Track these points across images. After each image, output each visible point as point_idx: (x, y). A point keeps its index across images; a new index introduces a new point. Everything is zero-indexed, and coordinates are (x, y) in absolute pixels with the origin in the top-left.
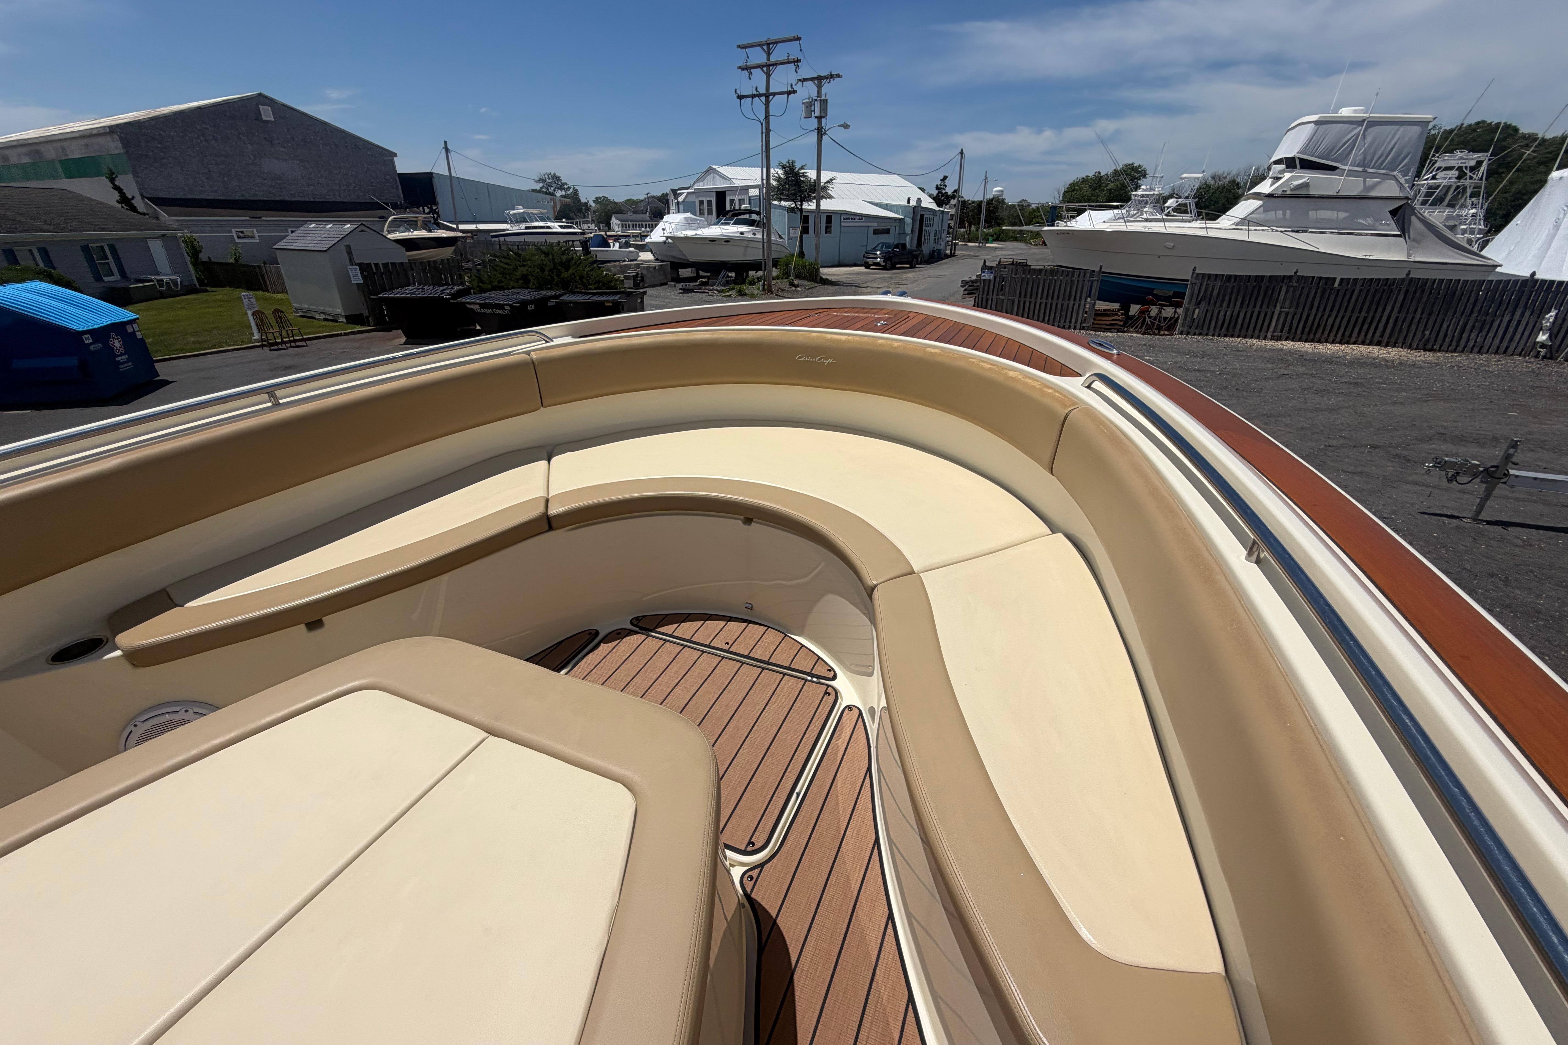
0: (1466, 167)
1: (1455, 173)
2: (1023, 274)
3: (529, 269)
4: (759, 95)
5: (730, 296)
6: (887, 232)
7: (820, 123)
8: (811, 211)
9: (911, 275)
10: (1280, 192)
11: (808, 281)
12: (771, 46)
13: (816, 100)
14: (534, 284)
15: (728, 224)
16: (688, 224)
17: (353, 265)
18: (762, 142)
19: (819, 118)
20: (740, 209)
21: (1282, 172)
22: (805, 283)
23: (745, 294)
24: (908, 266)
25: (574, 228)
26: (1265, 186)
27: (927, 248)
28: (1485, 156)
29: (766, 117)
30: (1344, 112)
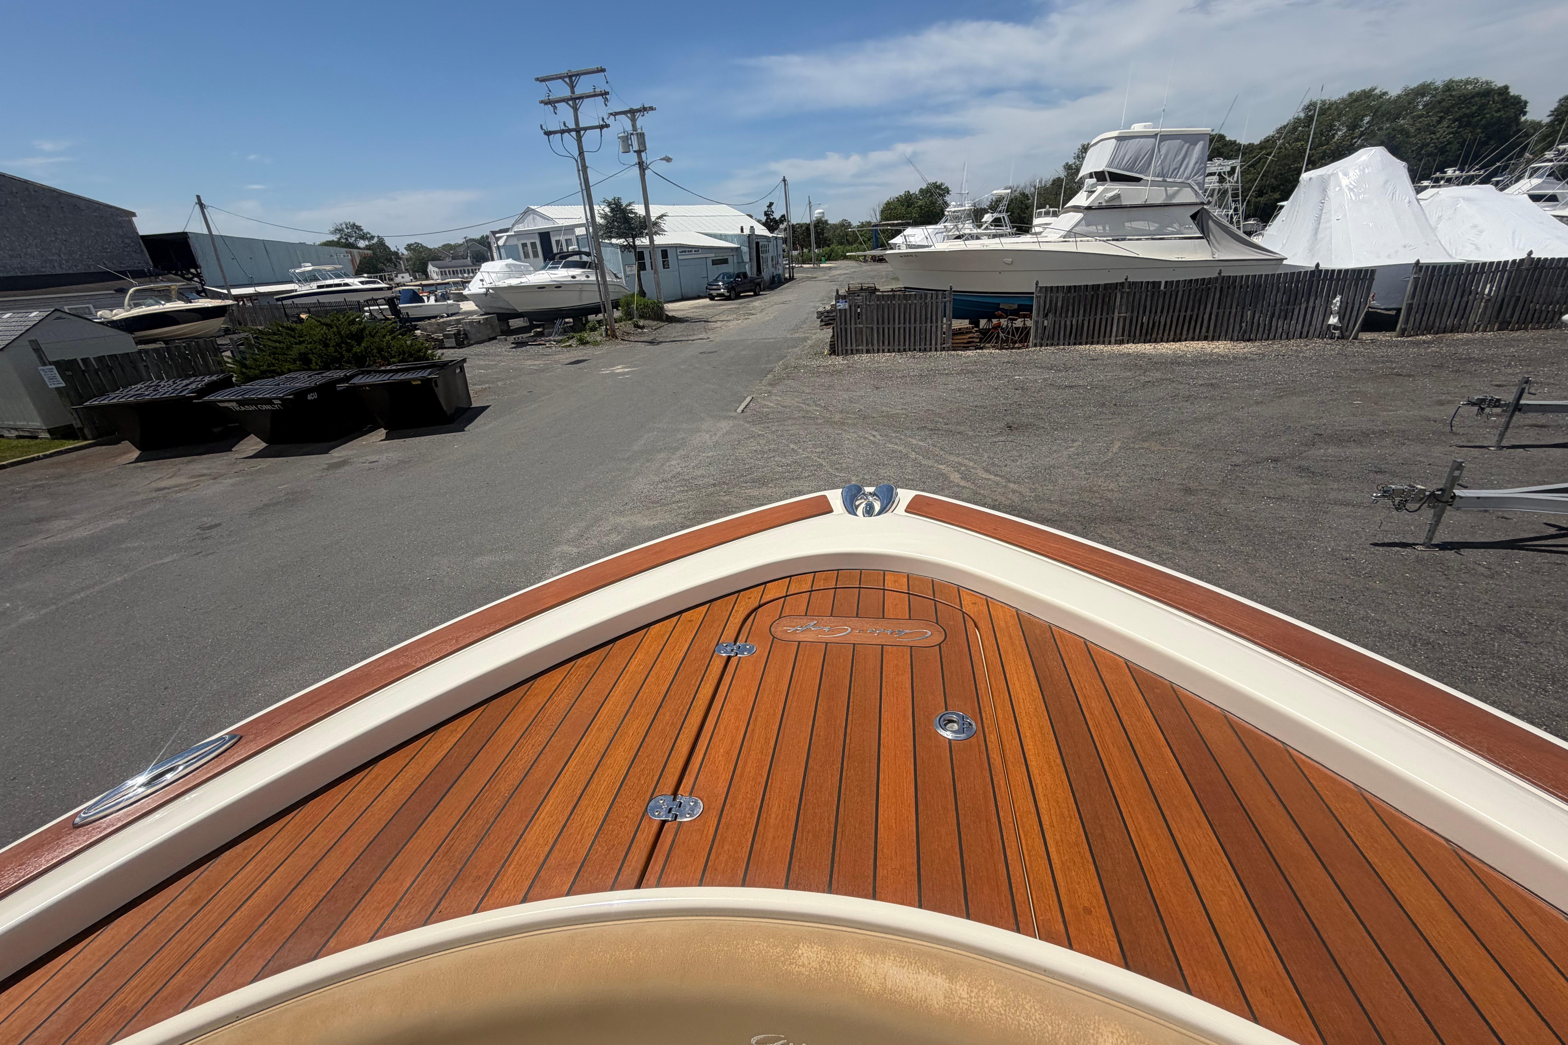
0: (1224, 173)
1: (1215, 178)
2: (878, 300)
3: (309, 346)
4: (569, 131)
5: (570, 346)
6: (725, 261)
7: (640, 157)
9: (757, 303)
10: (1096, 204)
11: (653, 320)
12: (574, 78)
13: (632, 134)
14: (317, 364)
15: (557, 268)
16: (511, 272)
17: (44, 364)
18: (580, 180)
19: (639, 153)
20: (568, 252)
21: (1094, 185)
22: (649, 322)
23: (588, 343)
24: (752, 294)
25: (379, 283)
26: (1081, 199)
27: (767, 274)
28: (1236, 162)
29: (580, 154)
30: (1137, 128)
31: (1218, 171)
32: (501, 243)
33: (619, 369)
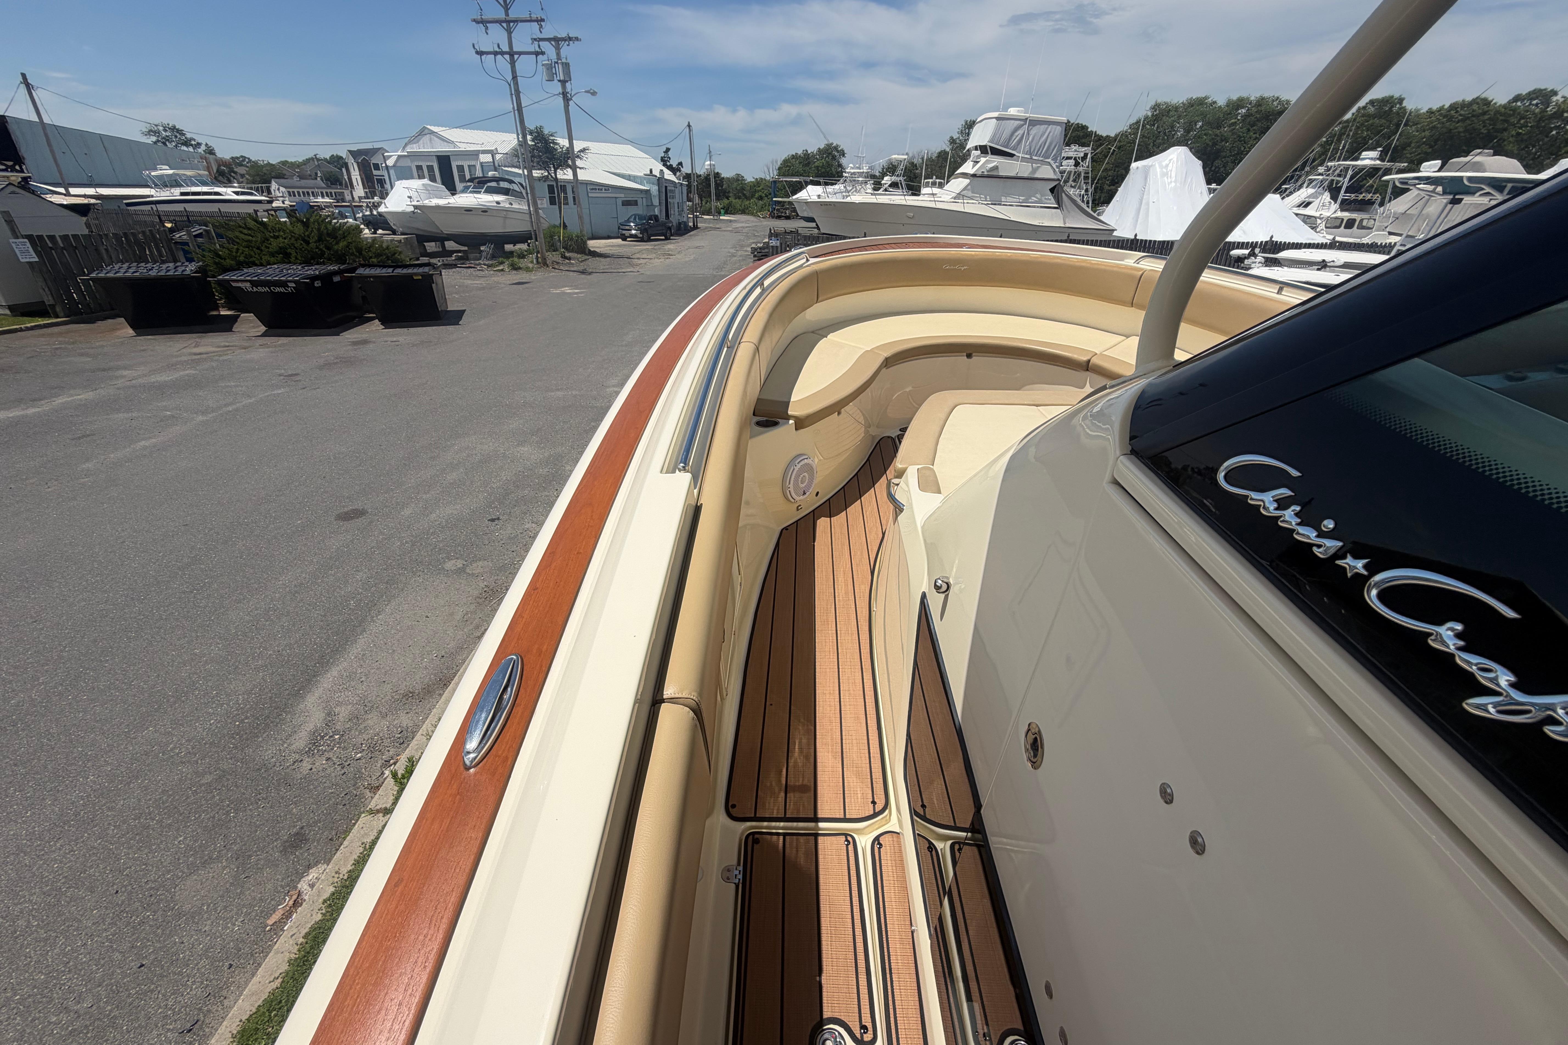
0: (1079, 158)
1: (1072, 162)
3: (286, 241)
4: (502, 53)
5: (502, 270)
6: (635, 203)
7: (564, 87)
8: (568, 181)
9: (671, 246)
10: (980, 173)
11: (578, 253)
13: (557, 63)
14: (296, 258)
15: (479, 192)
17: (17, 238)
18: (513, 104)
19: (563, 82)
20: (487, 177)
21: (979, 157)
22: (575, 255)
23: (520, 268)
24: (663, 238)
25: (255, 195)
26: (968, 168)
27: (674, 219)
28: (1088, 150)
29: (513, 78)
30: (1013, 111)
31: (1074, 156)
32: (390, 162)
33: (568, 290)
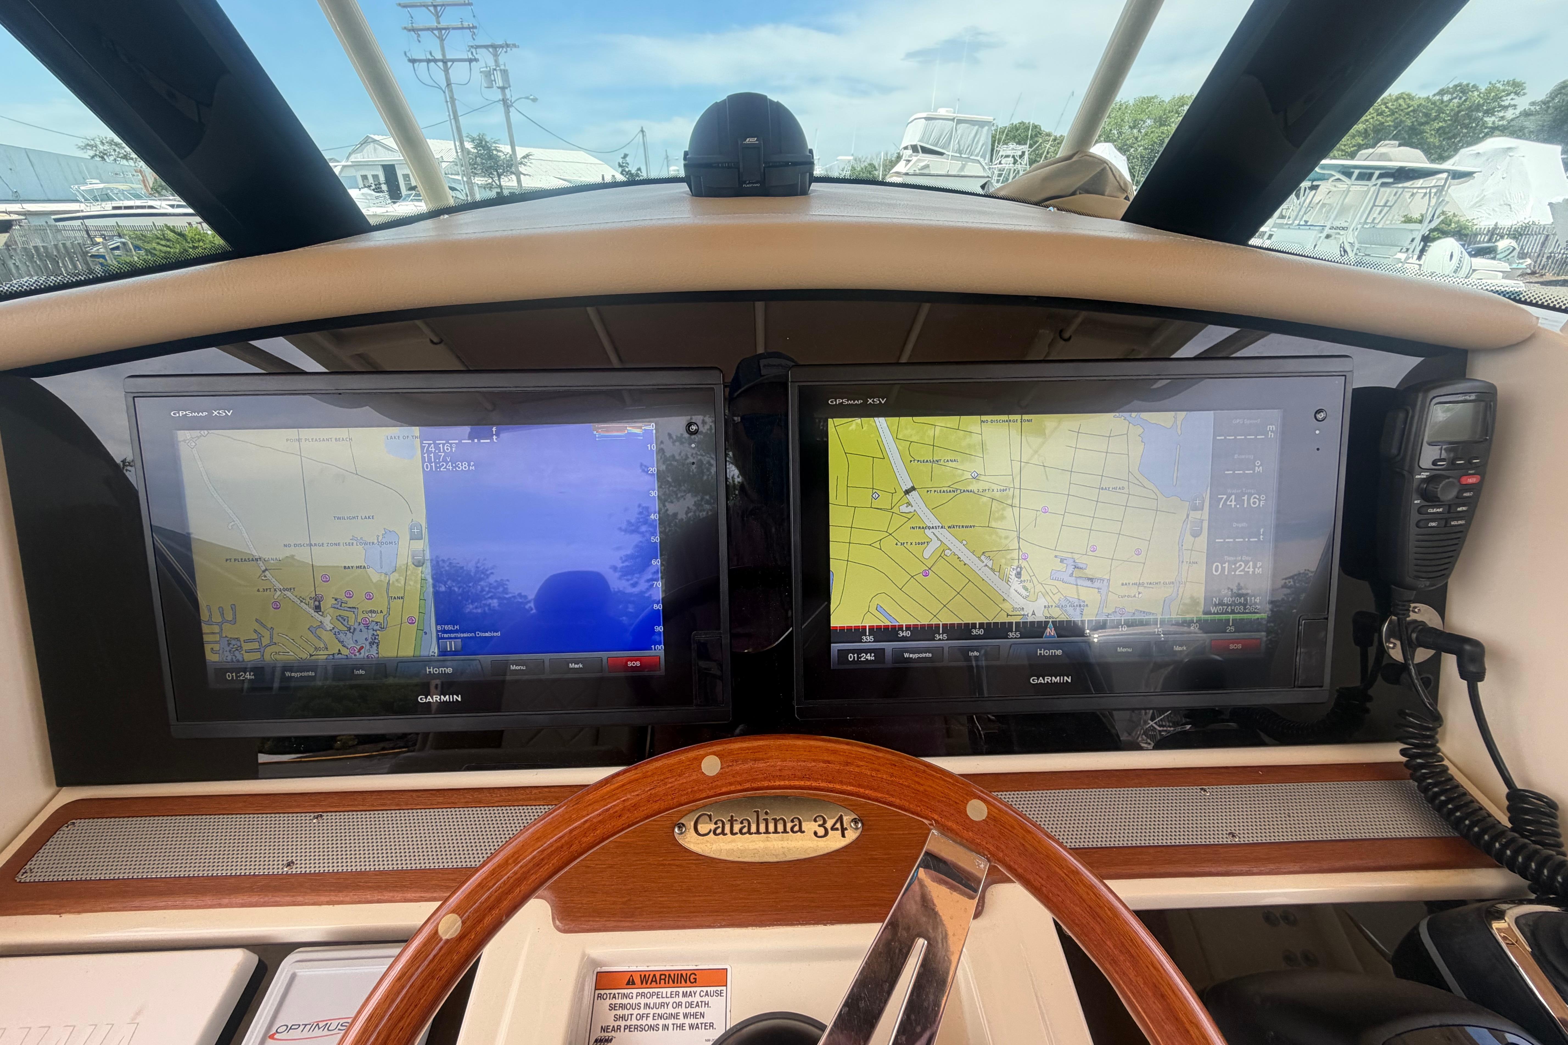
0: (1017, 156)
1: (1011, 160)
4: (435, 61)
7: (504, 94)
8: (513, 188)
10: (911, 172)
12: (439, 8)
13: (495, 69)
18: (449, 112)
19: (503, 89)
21: (910, 156)
26: (901, 167)
28: (1025, 148)
29: (448, 85)
30: (943, 112)
31: (1012, 155)
